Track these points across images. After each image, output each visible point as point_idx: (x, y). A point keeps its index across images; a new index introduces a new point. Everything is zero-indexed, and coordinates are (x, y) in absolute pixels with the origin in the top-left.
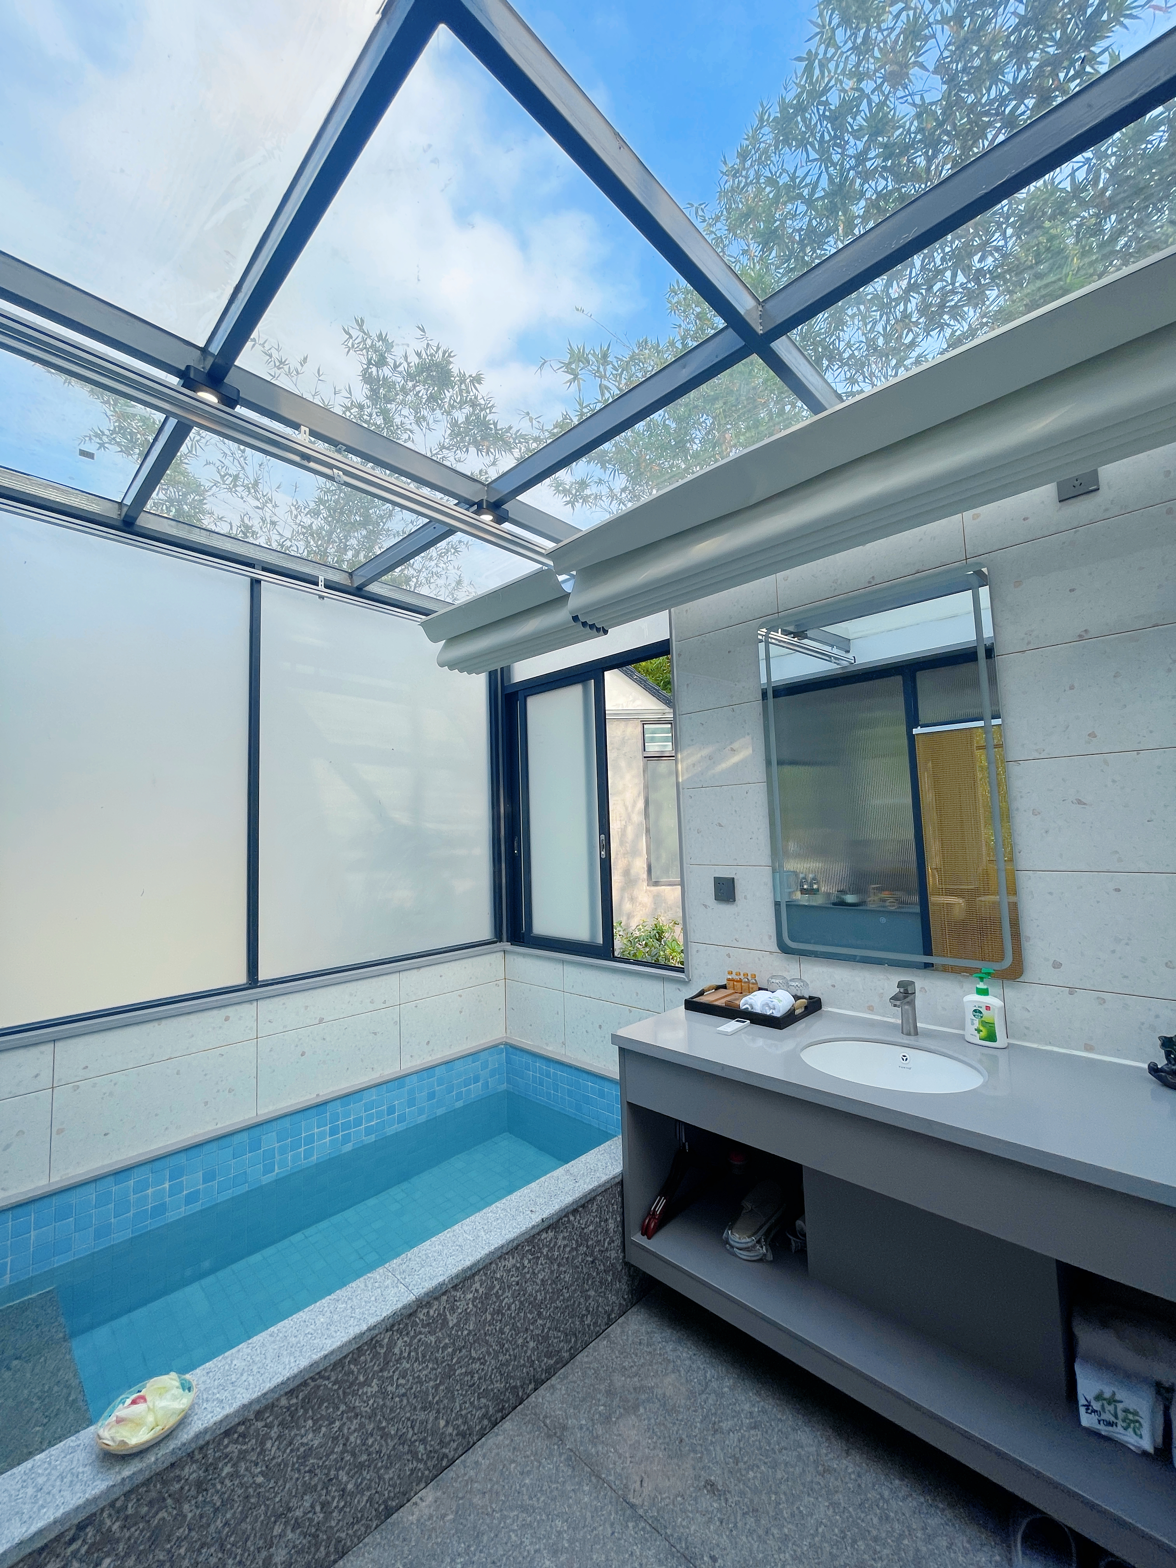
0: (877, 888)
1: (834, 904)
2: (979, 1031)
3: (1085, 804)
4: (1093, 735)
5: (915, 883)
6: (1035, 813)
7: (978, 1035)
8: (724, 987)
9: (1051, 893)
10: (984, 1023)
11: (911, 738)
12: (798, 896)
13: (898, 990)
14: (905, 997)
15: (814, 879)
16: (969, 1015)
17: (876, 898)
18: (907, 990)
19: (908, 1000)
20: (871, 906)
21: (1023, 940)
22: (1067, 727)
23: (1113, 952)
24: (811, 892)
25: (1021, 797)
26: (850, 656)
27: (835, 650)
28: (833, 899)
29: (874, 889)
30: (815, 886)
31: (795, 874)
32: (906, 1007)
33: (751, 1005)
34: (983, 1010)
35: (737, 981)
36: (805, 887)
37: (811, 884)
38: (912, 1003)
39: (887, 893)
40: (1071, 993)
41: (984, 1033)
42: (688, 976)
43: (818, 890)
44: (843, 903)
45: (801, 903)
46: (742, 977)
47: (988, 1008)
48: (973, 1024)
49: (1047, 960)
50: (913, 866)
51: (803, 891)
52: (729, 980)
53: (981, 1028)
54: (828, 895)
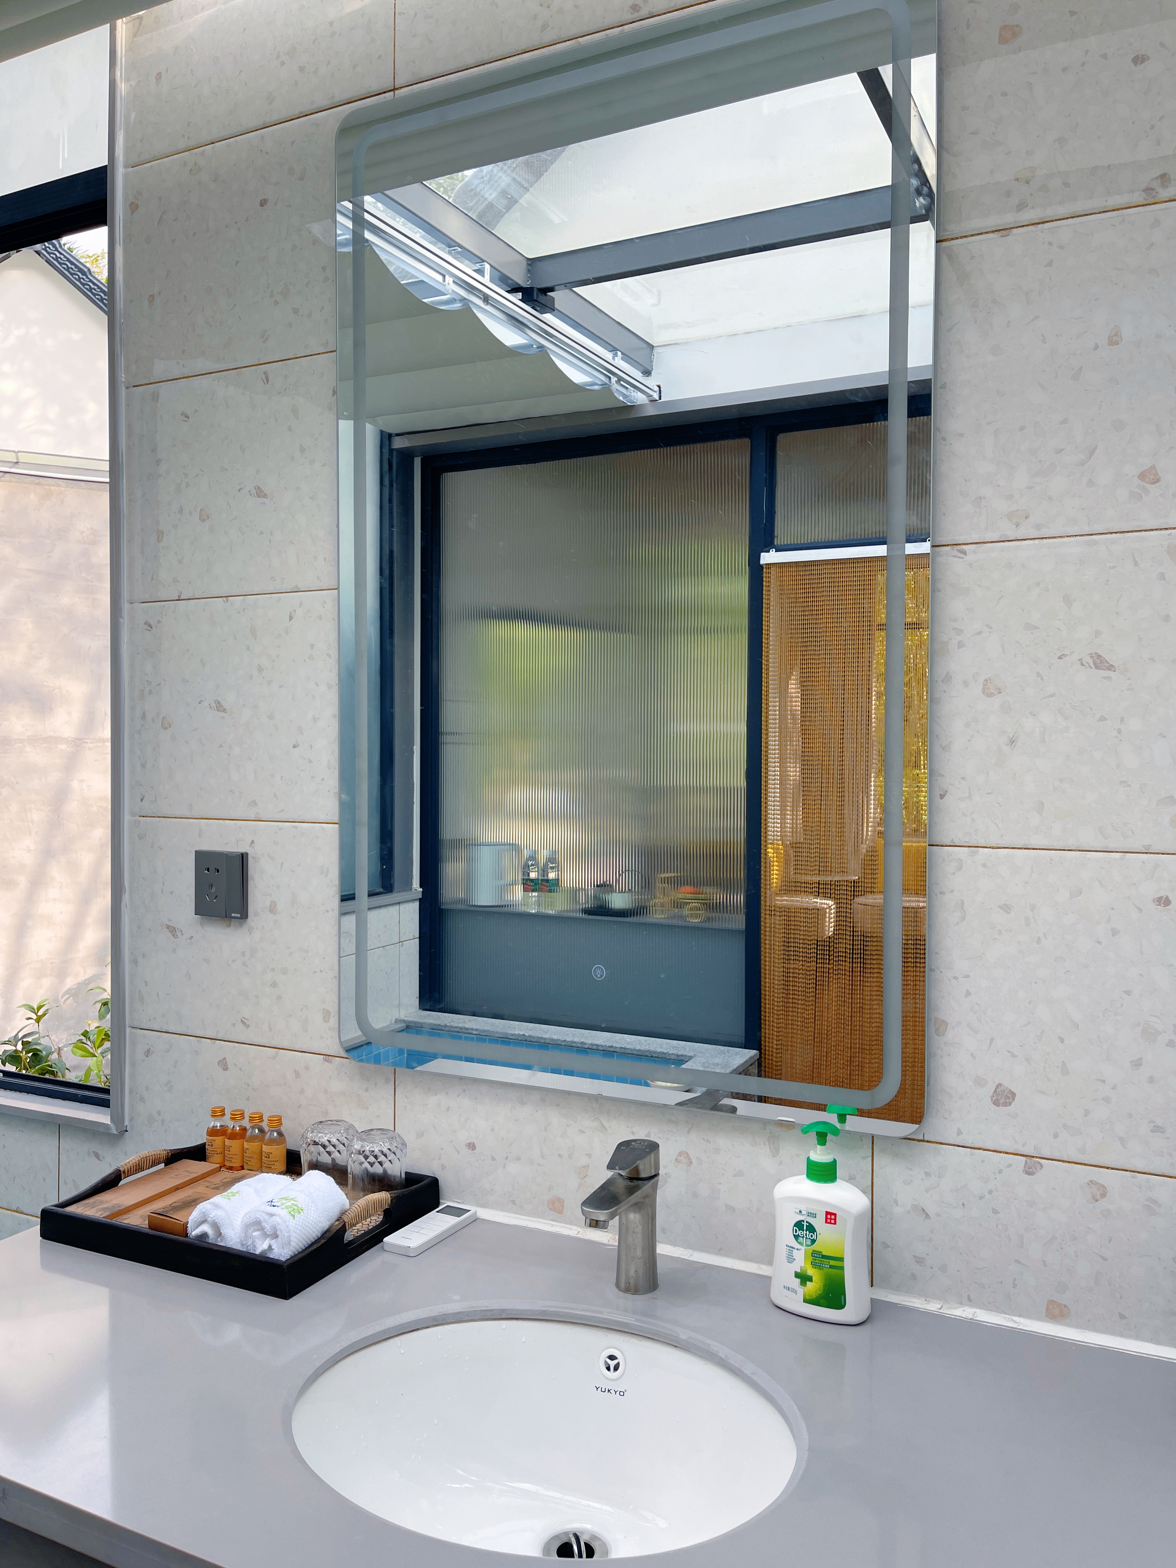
0: (668, 880)
1: (587, 911)
2: (804, 1278)
3: (1111, 668)
4: (1150, 476)
5: (740, 873)
6: (990, 689)
7: (801, 1291)
8: (198, 1153)
9: (1006, 908)
10: (819, 1259)
11: (757, 572)
12: (518, 893)
13: (610, 1174)
14: (631, 1191)
15: (552, 859)
16: (785, 1235)
17: (666, 899)
18: (637, 1170)
19: (637, 1196)
20: (657, 917)
21: (931, 1030)
22: (1092, 453)
23: (1137, 1064)
24: (543, 885)
25: (961, 645)
26: (652, 382)
27: (619, 362)
28: (584, 901)
29: (663, 881)
30: (552, 875)
31: (515, 848)
32: (632, 1216)
33: (216, 1226)
34: (819, 1223)
35: (233, 1136)
36: (533, 875)
37: (545, 871)
38: (648, 1208)
39: (689, 889)
40: (1029, 1172)
41: (814, 1287)
42: (117, 1119)
43: (557, 882)
44: (600, 910)
45: (523, 909)
46: (246, 1123)
47: (831, 1217)
48: (791, 1259)
49: (979, 1082)
50: (741, 836)
51: (529, 885)
52: (213, 1132)
53: (811, 1271)
54: (574, 892)
